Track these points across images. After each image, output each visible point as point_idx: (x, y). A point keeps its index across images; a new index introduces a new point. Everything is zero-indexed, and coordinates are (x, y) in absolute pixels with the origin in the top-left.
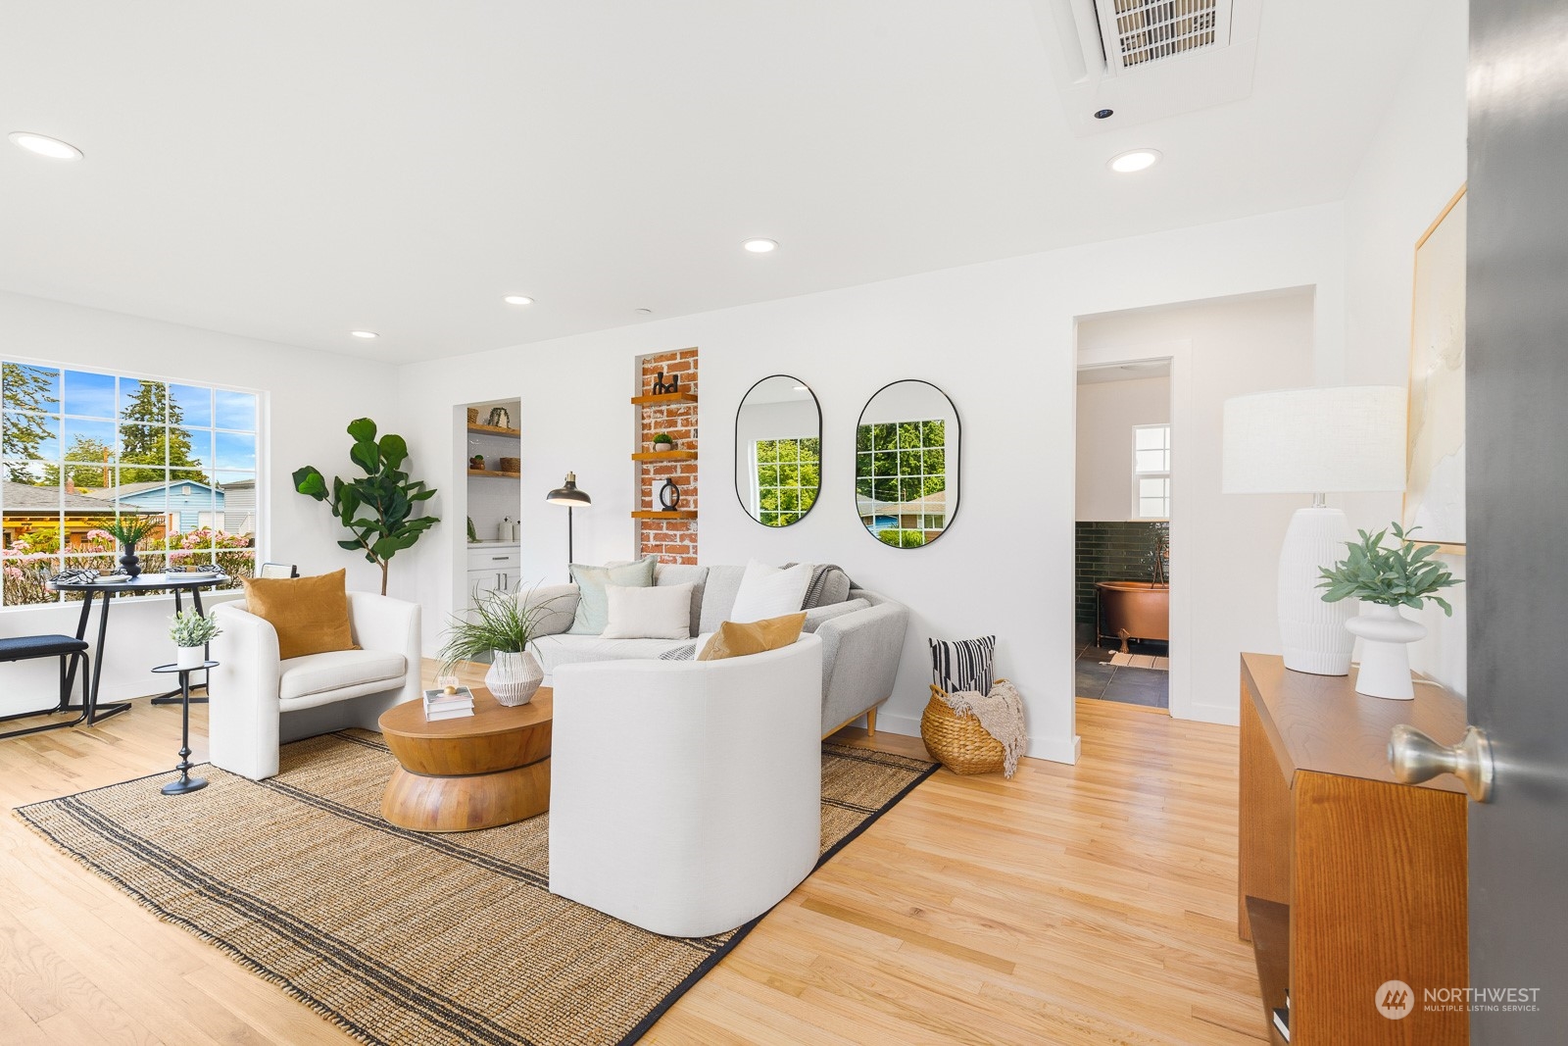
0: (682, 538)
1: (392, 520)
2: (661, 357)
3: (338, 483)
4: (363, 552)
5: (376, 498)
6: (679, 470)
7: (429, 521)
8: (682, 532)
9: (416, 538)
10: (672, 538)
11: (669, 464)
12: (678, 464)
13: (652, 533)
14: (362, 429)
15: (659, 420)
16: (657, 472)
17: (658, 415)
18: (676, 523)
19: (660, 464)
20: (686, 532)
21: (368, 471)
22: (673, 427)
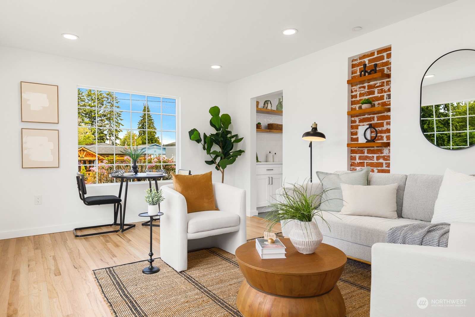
0: (378, 158)
1: (226, 151)
2: (364, 56)
3: (205, 136)
4: (214, 166)
5: (219, 142)
6: (376, 119)
7: (240, 152)
8: (378, 155)
9: (235, 160)
10: (372, 158)
11: (369, 116)
12: (375, 116)
13: (357, 156)
14: (215, 111)
15: (362, 92)
16: (361, 121)
17: (362, 89)
18: (374, 150)
19: (363, 117)
20: (381, 155)
21: (217, 130)
22: (372, 95)
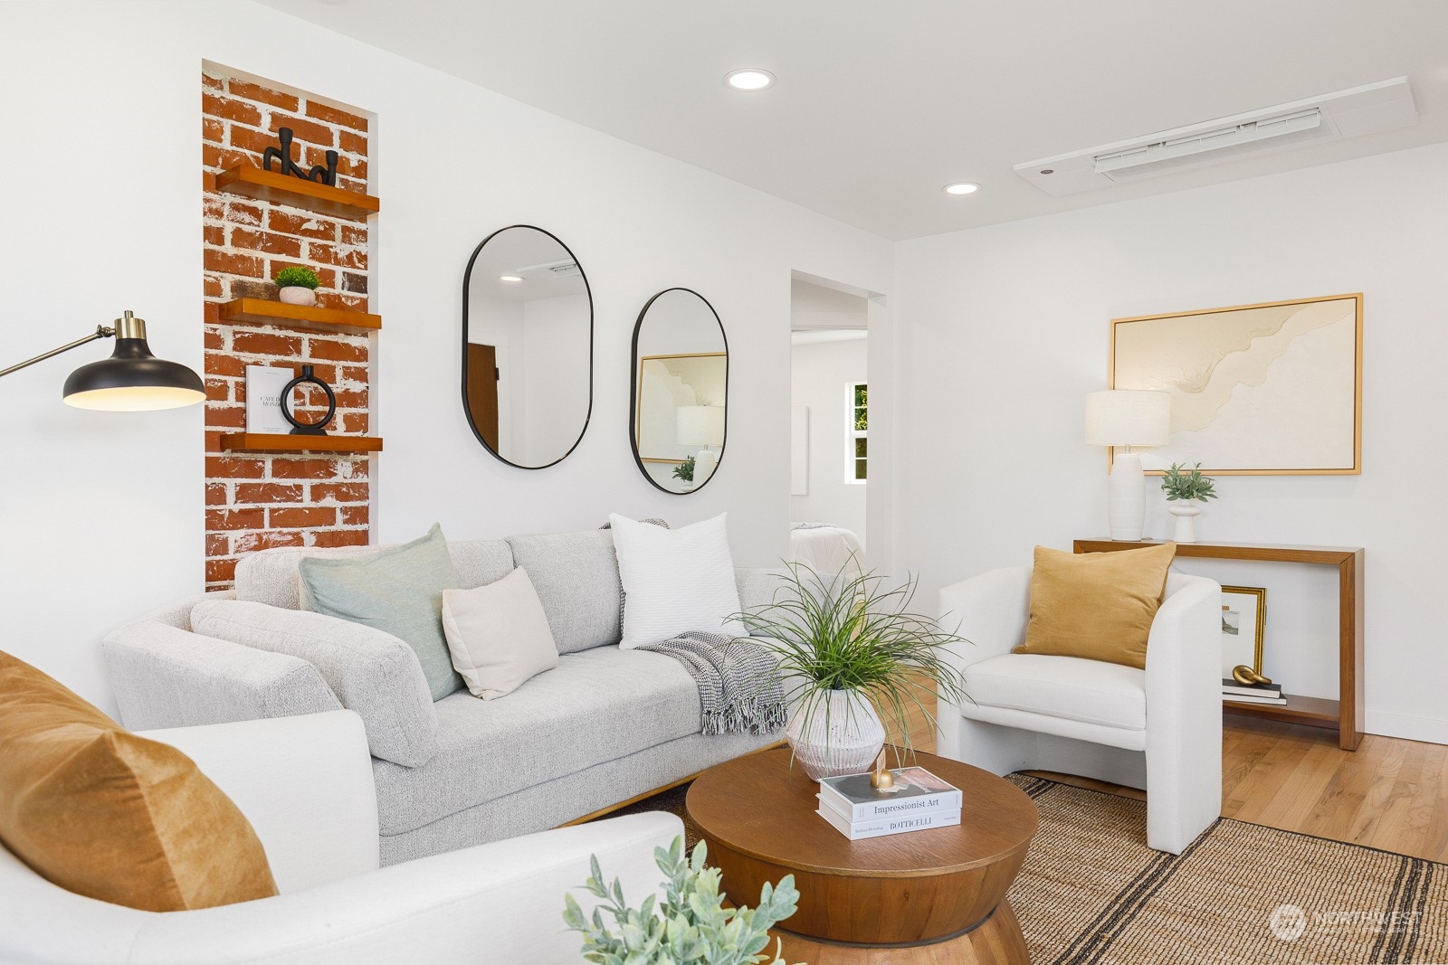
6: (306, 349)
12: (306, 337)
13: (232, 484)
16: (242, 344)
19: (254, 330)
20: (326, 481)
22: (289, 254)
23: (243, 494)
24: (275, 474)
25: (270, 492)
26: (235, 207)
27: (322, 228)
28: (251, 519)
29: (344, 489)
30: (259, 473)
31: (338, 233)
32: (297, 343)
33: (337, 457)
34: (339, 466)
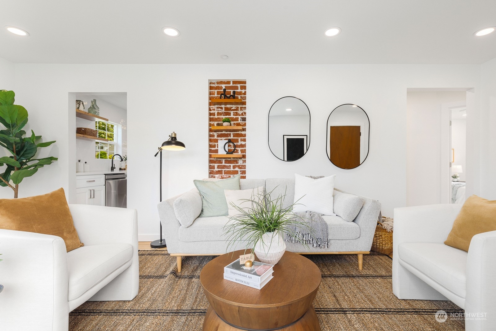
2: (221, 82)
8: (234, 165)
10: (229, 167)
11: (226, 133)
12: (232, 133)
13: (216, 165)
15: (220, 112)
16: (218, 136)
17: (220, 109)
18: (230, 160)
19: (221, 133)
22: (228, 115)
23: (218, 167)
24: (225, 163)
25: (224, 167)
26: (217, 108)
27: (236, 108)
28: (220, 172)
29: (240, 166)
30: (222, 163)
31: (239, 109)
32: (230, 134)
33: (239, 159)
34: (239, 161)
